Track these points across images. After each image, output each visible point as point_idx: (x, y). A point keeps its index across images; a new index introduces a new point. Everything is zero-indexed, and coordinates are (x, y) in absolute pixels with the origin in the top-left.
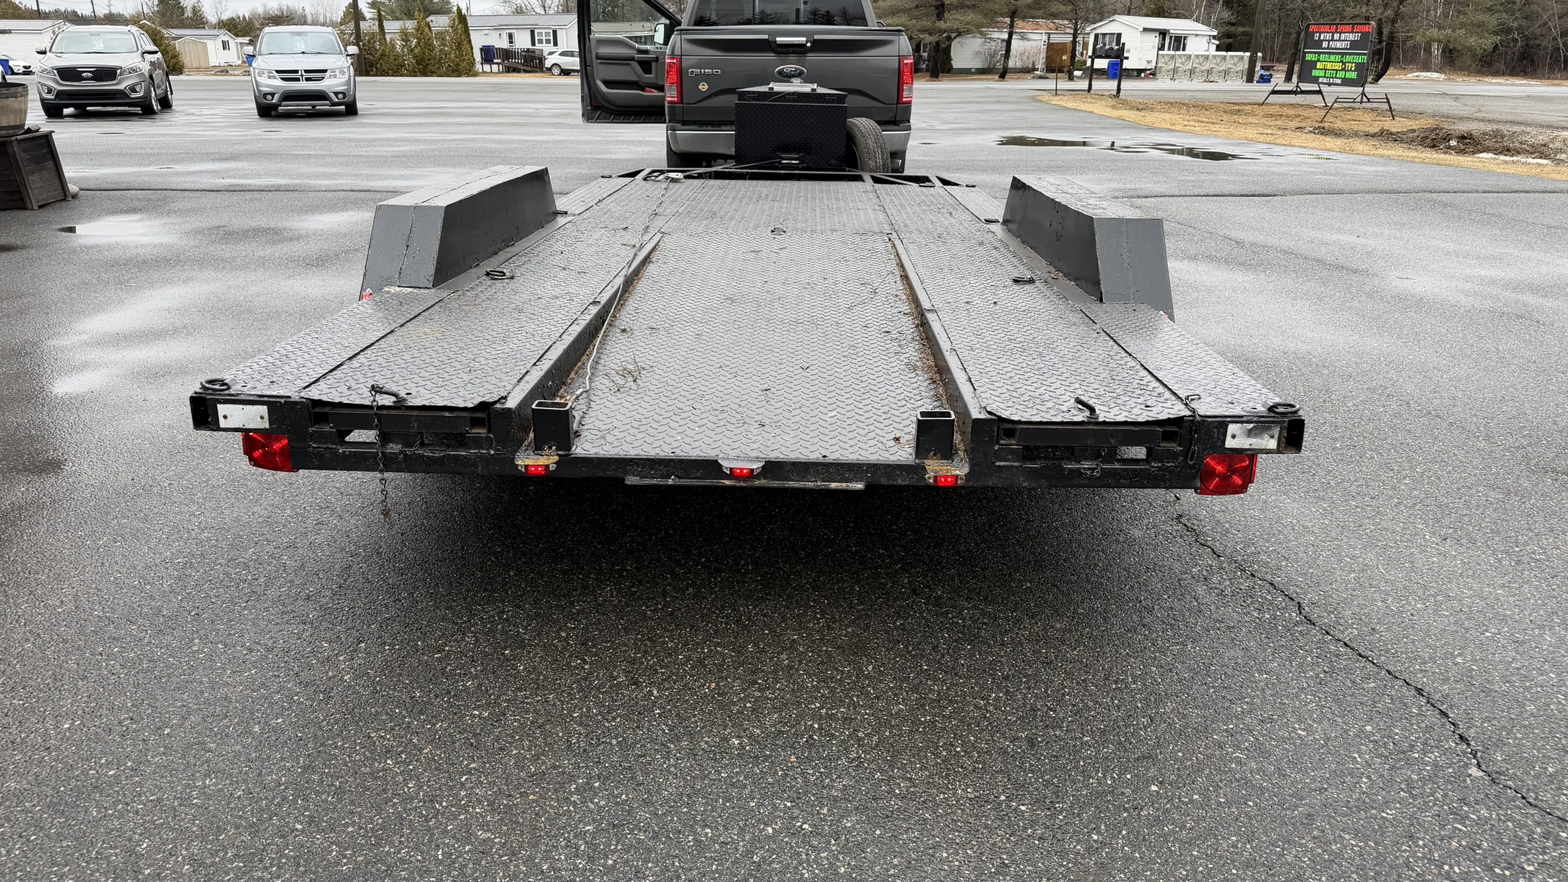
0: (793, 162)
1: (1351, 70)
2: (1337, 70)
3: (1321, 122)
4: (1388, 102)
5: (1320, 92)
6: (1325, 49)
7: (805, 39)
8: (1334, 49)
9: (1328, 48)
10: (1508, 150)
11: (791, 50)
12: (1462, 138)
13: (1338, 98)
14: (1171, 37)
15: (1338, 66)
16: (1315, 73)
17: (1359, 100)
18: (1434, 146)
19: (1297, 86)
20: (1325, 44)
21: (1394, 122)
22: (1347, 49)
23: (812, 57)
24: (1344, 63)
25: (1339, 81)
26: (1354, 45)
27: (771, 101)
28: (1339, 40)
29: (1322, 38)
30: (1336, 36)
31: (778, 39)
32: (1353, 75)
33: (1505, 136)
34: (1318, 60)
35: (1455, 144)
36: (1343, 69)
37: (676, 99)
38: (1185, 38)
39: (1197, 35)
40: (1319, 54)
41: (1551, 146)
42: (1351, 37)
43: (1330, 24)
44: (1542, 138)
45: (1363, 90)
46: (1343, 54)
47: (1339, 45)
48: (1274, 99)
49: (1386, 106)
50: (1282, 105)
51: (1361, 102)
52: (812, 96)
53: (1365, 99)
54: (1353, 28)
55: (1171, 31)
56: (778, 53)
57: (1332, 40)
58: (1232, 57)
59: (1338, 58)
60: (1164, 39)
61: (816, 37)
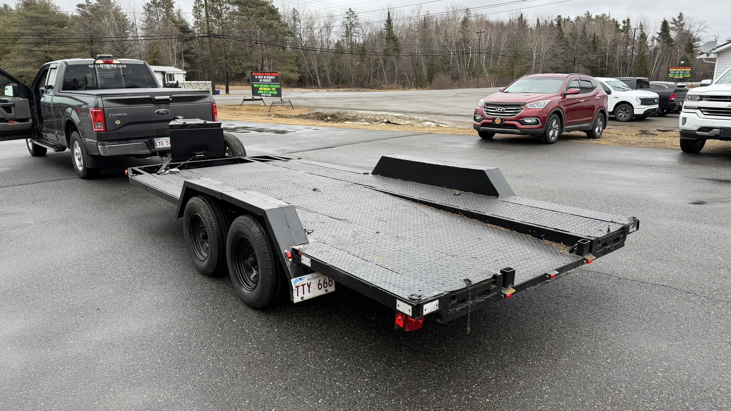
0: (202, 155)
1: (274, 91)
2: (268, 91)
3: (269, 112)
4: (290, 103)
5: (261, 99)
6: (261, 82)
7: (169, 97)
8: (264, 82)
9: (262, 82)
10: (347, 119)
11: (162, 102)
12: (332, 116)
13: (273, 102)
14: (167, 75)
15: (269, 89)
16: (259, 92)
17: (280, 102)
18: (323, 120)
19: (253, 97)
20: (261, 80)
21: (293, 111)
22: (270, 82)
23: (172, 105)
24: (271, 88)
25: (270, 95)
26: (273, 81)
27: (187, 129)
28: (266, 79)
29: (259, 78)
30: (265, 77)
31: (156, 97)
32: (276, 93)
33: (342, 114)
34: (259, 87)
35: (330, 118)
36: (271, 90)
37: (103, 130)
38: (173, 75)
39: (178, 74)
40: (259, 84)
41: (358, 117)
42: (271, 77)
43: (261, 72)
44: (353, 115)
45: (281, 98)
46: (269, 84)
47: (266, 80)
48: (245, 103)
49: (290, 104)
50: (249, 105)
51: (281, 103)
52: (205, 125)
53: (282, 102)
54: (271, 74)
55: (167, 72)
56: (155, 104)
57: (263, 78)
58: (201, 83)
59: (268, 86)
60: (164, 75)
61: (173, 96)
